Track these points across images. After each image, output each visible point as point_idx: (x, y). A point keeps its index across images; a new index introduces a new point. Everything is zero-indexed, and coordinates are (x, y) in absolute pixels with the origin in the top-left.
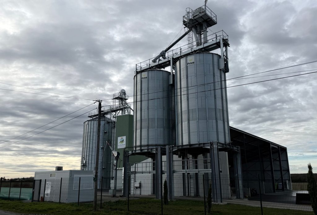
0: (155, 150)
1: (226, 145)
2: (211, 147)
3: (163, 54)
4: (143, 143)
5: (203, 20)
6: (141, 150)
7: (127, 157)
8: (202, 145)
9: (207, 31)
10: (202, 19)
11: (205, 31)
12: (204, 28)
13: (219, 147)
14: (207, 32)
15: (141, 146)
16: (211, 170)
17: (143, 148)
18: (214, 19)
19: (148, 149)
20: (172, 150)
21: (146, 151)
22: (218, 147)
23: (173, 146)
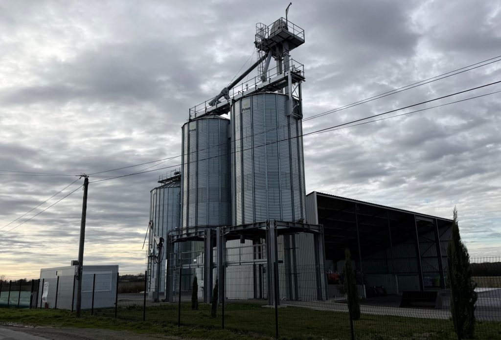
0: (204, 233)
1: (294, 224)
2: (267, 228)
3: (225, 93)
4: (190, 225)
5: (283, 39)
6: (188, 234)
7: (171, 244)
8: (257, 226)
9: (290, 54)
10: (281, 38)
11: (286, 55)
12: (284, 51)
13: (278, 228)
14: (289, 56)
15: (188, 228)
16: (266, 260)
17: (190, 232)
18: (300, 36)
19: (196, 233)
20: (224, 233)
21: (194, 235)
22: (276, 227)
23: (226, 227)
